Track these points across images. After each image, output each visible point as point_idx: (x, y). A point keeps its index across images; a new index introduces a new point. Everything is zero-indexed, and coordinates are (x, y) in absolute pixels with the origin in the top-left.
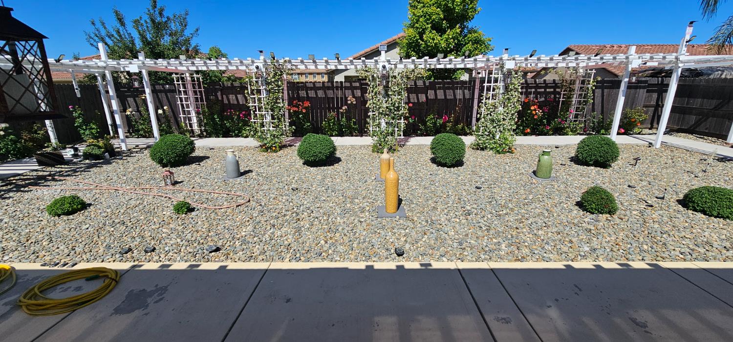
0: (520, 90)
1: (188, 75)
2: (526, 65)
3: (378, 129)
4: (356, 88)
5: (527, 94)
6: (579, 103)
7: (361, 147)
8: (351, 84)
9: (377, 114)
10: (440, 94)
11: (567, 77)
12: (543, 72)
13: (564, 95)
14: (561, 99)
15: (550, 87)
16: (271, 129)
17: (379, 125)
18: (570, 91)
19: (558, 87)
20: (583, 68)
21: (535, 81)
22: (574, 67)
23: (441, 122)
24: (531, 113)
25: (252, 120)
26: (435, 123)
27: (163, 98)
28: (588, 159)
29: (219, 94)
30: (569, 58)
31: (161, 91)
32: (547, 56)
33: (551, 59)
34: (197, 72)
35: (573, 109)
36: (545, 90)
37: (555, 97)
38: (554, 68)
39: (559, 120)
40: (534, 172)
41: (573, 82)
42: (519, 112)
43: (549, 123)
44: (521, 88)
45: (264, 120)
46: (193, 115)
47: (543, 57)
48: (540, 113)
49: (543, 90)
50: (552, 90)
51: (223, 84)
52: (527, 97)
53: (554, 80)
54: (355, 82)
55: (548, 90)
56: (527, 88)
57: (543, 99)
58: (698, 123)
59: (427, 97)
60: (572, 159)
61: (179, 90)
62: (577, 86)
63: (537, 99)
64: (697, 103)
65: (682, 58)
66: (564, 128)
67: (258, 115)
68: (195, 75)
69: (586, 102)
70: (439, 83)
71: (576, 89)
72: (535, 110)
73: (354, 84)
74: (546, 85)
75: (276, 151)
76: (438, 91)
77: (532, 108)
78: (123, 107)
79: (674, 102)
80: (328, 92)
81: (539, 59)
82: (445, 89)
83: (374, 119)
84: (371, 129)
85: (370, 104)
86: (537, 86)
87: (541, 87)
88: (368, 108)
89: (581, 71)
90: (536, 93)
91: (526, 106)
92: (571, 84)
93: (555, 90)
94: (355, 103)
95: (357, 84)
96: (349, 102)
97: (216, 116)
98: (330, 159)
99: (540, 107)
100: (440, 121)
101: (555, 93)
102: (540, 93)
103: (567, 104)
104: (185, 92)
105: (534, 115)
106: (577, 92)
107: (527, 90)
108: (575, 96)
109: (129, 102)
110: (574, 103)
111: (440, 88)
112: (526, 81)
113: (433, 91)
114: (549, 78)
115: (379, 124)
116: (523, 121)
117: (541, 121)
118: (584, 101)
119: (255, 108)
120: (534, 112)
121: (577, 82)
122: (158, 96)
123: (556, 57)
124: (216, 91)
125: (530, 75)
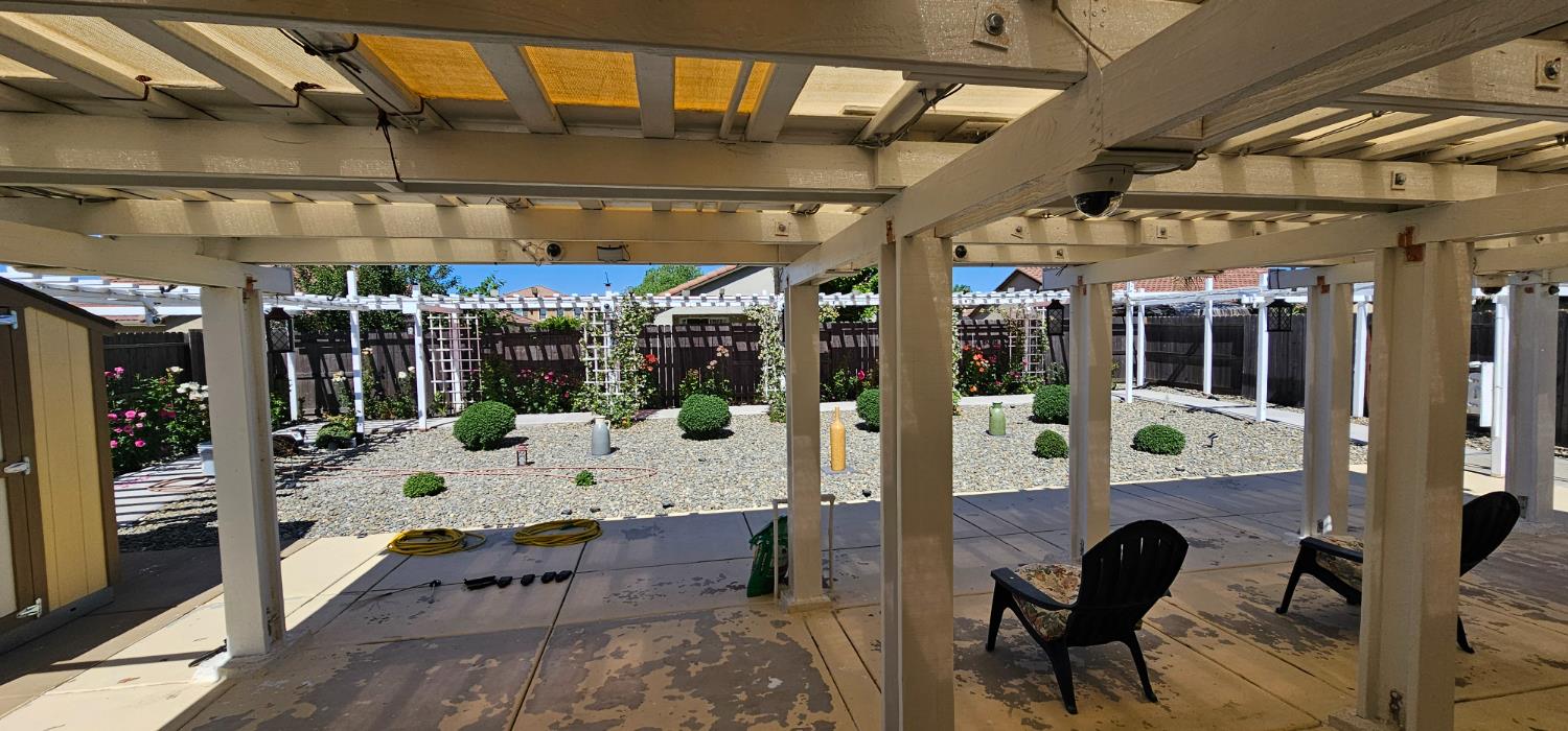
0: (957, 334)
1: (454, 316)
2: (960, 302)
3: (776, 390)
4: (725, 334)
5: (966, 339)
6: (1033, 350)
7: (750, 417)
8: (717, 329)
9: (774, 369)
10: (849, 341)
11: (1013, 317)
12: (982, 310)
13: (1013, 339)
14: (1010, 346)
15: (995, 330)
16: (617, 393)
17: (777, 384)
18: (1019, 335)
19: (1005, 330)
20: (1030, 304)
21: (975, 323)
22: (1020, 305)
23: (856, 380)
24: (975, 365)
25: (587, 382)
26: (846, 383)
27: (396, 355)
28: (1046, 414)
29: (499, 345)
30: (1008, 295)
31: (393, 342)
32: (983, 292)
33: (989, 296)
34: (472, 312)
35: (1026, 359)
36: (989, 334)
37: (1003, 343)
38: (996, 306)
39: (1012, 373)
40: (987, 432)
41: (1022, 323)
42: (959, 362)
43: (999, 379)
44: (959, 332)
45: (606, 381)
46: (456, 380)
47: (978, 293)
48: (985, 363)
49: (986, 334)
50: (998, 334)
51: (506, 329)
52: (967, 343)
53: (998, 321)
54: (722, 325)
55: (992, 334)
56: (965, 331)
57: (987, 346)
58: (1176, 374)
59: (829, 346)
60: (1030, 418)
61: (435, 340)
62: (1027, 328)
63: (980, 346)
64: (1170, 347)
65: (1130, 295)
66: (1020, 385)
67: (597, 374)
68: (467, 316)
69: (1042, 349)
70: (847, 326)
71: (1027, 332)
72: (979, 360)
73: (722, 328)
74: (989, 327)
75: (626, 427)
76: (845, 337)
77: (975, 358)
78: (313, 370)
79: (1147, 346)
80: (681, 340)
81: (974, 296)
82: (855, 334)
83: (771, 376)
84: (766, 389)
85: (765, 356)
86: (978, 329)
87: (983, 331)
88: (762, 361)
89: (1029, 309)
90: (978, 338)
91: (967, 355)
92: (1019, 326)
93: (1001, 334)
94: (727, 355)
95: (727, 328)
96: (719, 355)
97: (502, 380)
98: (717, 431)
99: (985, 357)
100: (853, 380)
101: (1002, 337)
102: (982, 338)
103: (1018, 353)
104: (446, 344)
105: (979, 368)
106: (1028, 337)
107: (965, 335)
108: (1026, 341)
109: (327, 361)
110: (1026, 350)
111: (847, 333)
112: (963, 322)
113: (838, 337)
114: (993, 318)
115: (779, 382)
116: (966, 376)
117: (989, 375)
118: (1039, 348)
119: (593, 364)
120: (978, 363)
121: (1027, 323)
122: (386, 351)
123: (994, 294)
124: (495, 340)
125: (966, 313)
